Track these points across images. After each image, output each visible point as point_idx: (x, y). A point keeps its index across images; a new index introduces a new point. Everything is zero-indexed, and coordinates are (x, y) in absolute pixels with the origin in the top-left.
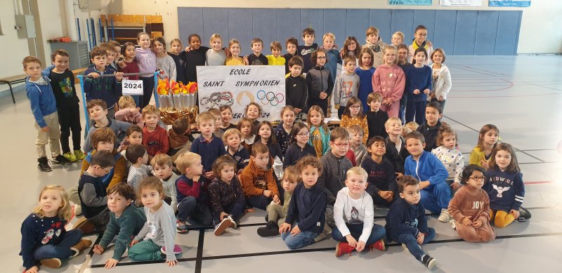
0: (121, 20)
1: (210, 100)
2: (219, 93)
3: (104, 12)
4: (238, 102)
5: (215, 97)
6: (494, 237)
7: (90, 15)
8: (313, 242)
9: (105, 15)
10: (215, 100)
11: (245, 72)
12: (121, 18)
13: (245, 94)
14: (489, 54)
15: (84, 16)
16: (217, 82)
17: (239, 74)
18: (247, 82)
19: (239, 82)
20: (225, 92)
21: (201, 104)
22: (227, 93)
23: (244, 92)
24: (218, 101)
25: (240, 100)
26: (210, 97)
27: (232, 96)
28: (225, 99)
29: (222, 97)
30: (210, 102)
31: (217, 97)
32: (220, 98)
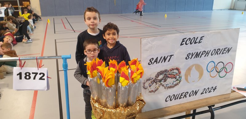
1: (155, 81)
2: (166, 71)
4: (186, 79)
5: (161, 77)
10: (160, 81)
11: (198, 41)
13: (194, 68)
16: (165, 57)
17: (191, 44)
18: (198, 53)
19: (190, 54)
20: (173, 68)
21: (144, 88)
22: (174, 69)
23: (193, 66)
24: (164, 81)
25: (189, 76)
26: (155, 77)
27: (180, 73)
28: (172, 78)
29: (169, 76)
30: (155, 84)
31: (163, 76)
32: (167, 77)
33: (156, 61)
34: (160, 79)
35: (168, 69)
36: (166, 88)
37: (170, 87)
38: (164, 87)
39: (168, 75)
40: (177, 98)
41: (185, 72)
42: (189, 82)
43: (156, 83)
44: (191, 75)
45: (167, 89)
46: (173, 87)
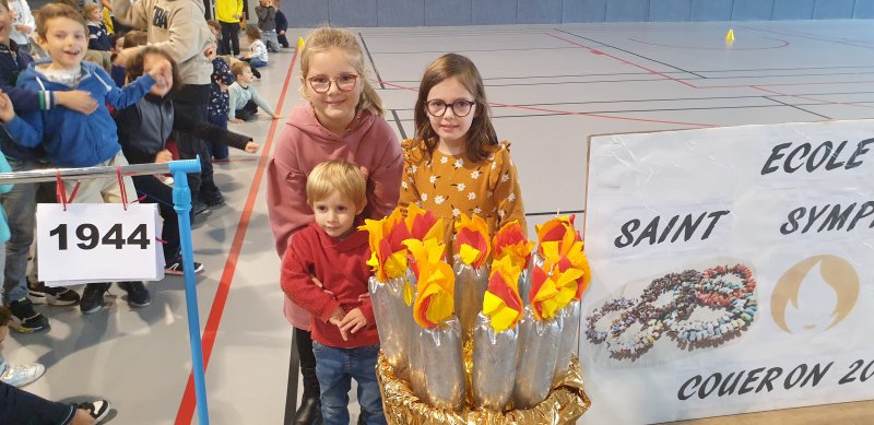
1: (639, 314)
2: (690, 276)
10: (662, 315)
11: (844, 157)
16: (689, 217)
17: (810, 168)
18: (841, 212)
19: (803, 210)
20: (723, 265)
21: (589, 337)
22: (727, 271)
23: (813, 264)
24: (680, 318)
25: (789, 302)
26: (640, 300)
27: (750, 287)
28: (713, 306)
29: (703, 296)
30: (638, 325)
31: (676, 297)
32: (692, 300)
33: (650, 233)
34: (661, 307)
35: (701, 269)
36: (687, 346)
37: (705, 343)
38: (676, 342)
39: (697, 293)
40: (731, 390)
41: (774, 284)
42: (789, 328)
43: (642, 321)
44: (800, 300)
45: (691, 349)
46: (716, 343)
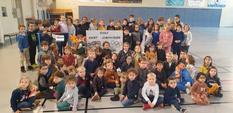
0: (55, 11)
2: (95, 42)
3: (48, 8)
6: (209, 103)
7: (43, 9)
8: (133, 104)
9: (49, 9)
10: (93, 44)
12: (55, 10)
14: (208, 27)
15: (40, 9)
16: (94, 37)
18: (107, 37)
19: (104, 37)
20: (98, 41)
24: (95, 45)
26: (91, 43)
27: (100, 43)
29: (97, 43)
30: (91, 45)
33: (92, 38)
35: (96, 41)
